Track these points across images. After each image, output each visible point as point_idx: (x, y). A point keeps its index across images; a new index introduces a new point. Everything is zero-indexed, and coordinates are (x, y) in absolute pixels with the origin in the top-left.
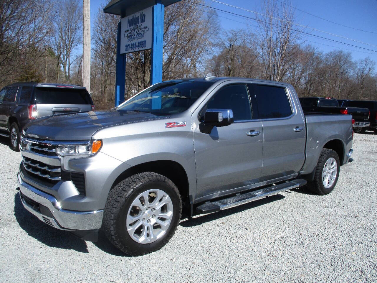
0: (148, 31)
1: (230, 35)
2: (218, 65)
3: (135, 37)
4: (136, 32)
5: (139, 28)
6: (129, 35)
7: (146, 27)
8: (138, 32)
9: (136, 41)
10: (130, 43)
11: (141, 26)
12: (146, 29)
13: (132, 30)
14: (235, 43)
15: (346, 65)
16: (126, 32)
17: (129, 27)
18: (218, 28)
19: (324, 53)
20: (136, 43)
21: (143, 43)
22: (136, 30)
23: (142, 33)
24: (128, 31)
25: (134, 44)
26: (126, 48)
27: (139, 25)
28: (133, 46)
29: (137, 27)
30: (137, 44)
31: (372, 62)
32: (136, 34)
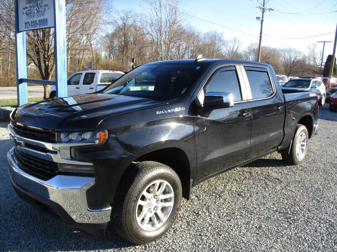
0: (49, 9)
1: (122, 15)
2: (112, 42)
3: (35, 14)
4: (35, 10)
5: (39, 5)
6: (28, 12)
7: (47, 5)
8: (38, 9)
9: (37, 19)
10: (30, 20)
11: (41, 4)
12: (46, 7)
13: (31, 7)
14: (127, 22)
15: (220, 43)
16: (24, 9)
17: (28, 4)
18: (110, 7)
19: (202, 33)
20: (36, 21)
21: (45, 21)
22: (35, 8)
23: (43, 10)
24: (27, 8)
25: (34, 21)
26: (26, 26)
27: (38, 3)
28: (33, 24)
29: (36, 4)
30: (38, 22)
31: (239, 41)
32: (36, 12)
